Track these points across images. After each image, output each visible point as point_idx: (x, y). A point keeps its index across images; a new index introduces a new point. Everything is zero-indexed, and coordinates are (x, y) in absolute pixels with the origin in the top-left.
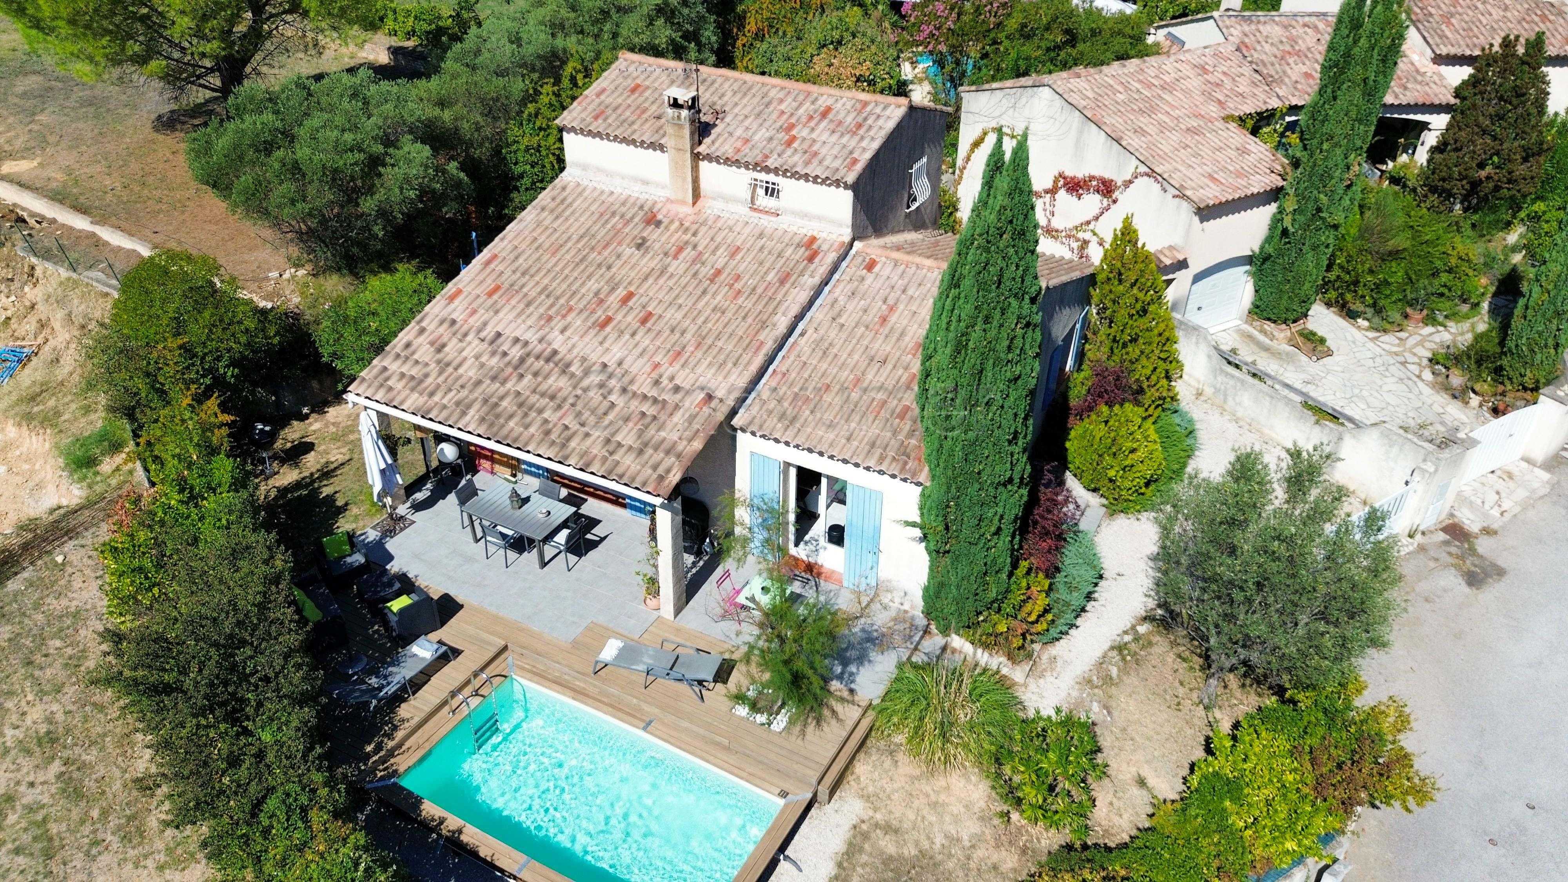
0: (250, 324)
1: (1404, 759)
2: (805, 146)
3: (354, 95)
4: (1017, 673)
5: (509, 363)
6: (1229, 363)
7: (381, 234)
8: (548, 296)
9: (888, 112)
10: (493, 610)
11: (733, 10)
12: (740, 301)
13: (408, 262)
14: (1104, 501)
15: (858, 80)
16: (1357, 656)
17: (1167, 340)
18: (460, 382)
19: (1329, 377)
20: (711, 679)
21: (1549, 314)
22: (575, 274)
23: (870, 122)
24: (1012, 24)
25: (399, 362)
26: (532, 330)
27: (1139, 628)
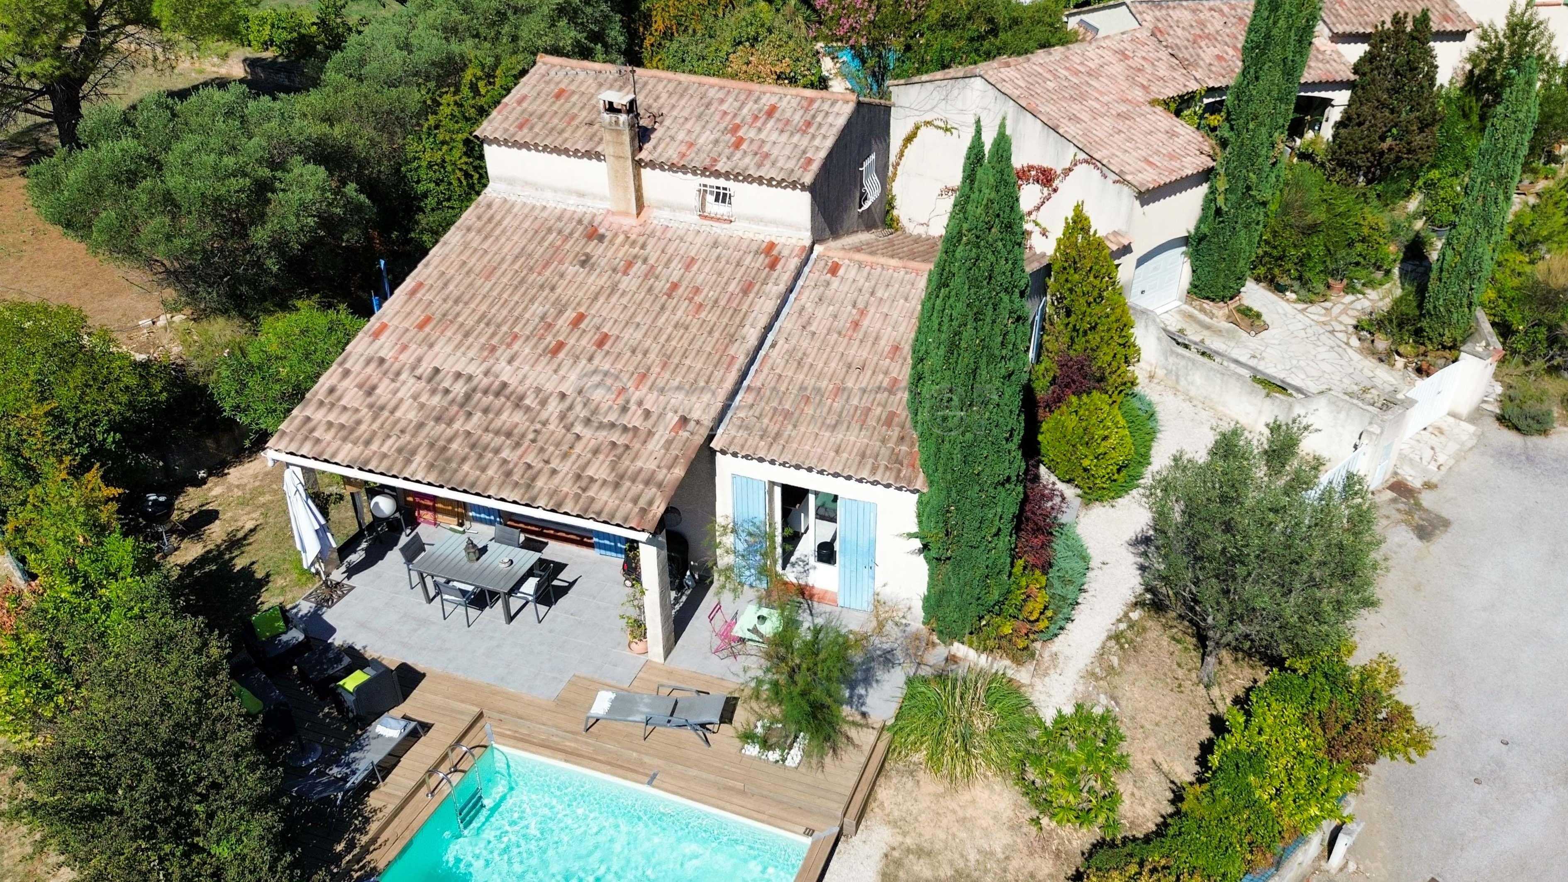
0: (131, 381)
1: (1404, 713)
2: (755, 147)
3: (229, 114)
4: (1022, 675)
5: (453, 401)
6: (1178, 343)
7: (275, 269)
8: (487, 324)
9: (836, 108)
10: (461, 675)
11: (637, 8)
12: (703, 315)
13: (309, 297)
14: (1079, 491)
15: (779, 77)
16: (1350, 618)
17: (1124, 326)
18: (399, 426)
19: (1268, 350)
20: (717, 720)
21: (1462, 275)
22: (516, 298)
23: (819, 119)
24: (933, 16)
25: (323, 411)
26: (475, 363)
27: (1131, 615)
